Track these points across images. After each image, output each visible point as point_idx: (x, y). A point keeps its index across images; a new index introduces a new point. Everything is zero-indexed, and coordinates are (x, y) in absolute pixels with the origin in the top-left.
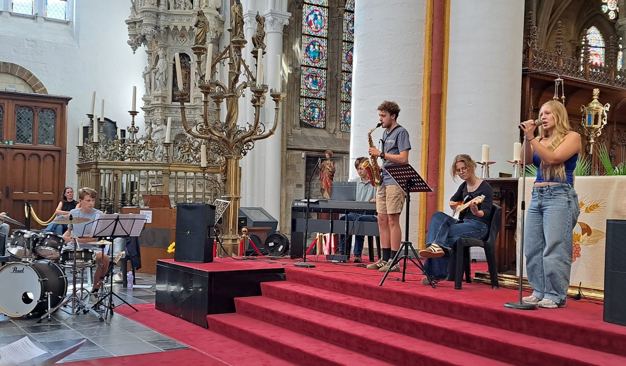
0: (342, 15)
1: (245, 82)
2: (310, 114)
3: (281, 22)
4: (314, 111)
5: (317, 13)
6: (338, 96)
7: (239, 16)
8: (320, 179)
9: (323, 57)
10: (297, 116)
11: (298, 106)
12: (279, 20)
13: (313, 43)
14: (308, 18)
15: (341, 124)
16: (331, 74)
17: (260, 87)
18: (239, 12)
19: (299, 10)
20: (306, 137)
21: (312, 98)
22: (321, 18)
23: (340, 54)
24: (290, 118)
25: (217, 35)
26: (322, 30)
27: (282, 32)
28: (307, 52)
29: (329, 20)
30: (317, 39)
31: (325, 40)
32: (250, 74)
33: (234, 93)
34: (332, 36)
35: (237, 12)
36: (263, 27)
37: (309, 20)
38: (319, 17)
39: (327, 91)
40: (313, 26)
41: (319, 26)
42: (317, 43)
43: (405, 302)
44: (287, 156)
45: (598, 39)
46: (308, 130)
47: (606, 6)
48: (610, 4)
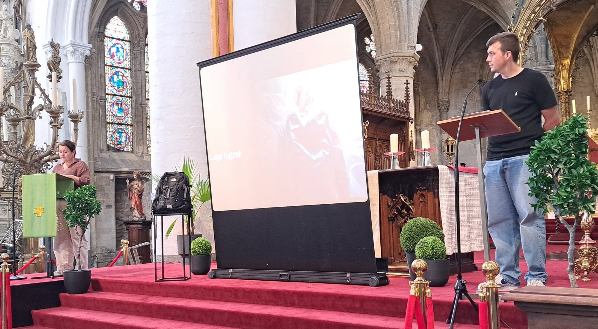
0: (143, 49)
1: (41, 105)
2: (117, 138)
3: (82, 53)
4: (120, 136)
5: (119, 46)
6: (144, 122)
7: (30, 41)
8: (129, 199)
9: (127, 87)
10: (104, 141)
11: (105, 131)
12: (80, 51)
13: (116, 73)
14: (110, 50)
15: (148, 148)
16: (136, 102)
17: (55, 108)
18: (30, 37)
19: (101, 43)
20: (114, 160)
21: (119, 124)
22: (123, 51)
23: (143, 84)
24: (96, 143)
25: (17, 65)
26: (125, 62)
27: (84, 62)
28: (111, 81)
29: (131, 52)
30: (120, 70)
31: (128, 70)
32: (46, 97)
33: (29, 115)
34: (134, 67)
35: (29, 37)
36: (59, 53)
37: (111, 52)
38: (121, 50)
39: (133, 118)
40: (116, 58)
41: (121, 58)
42: (120, 74)
43: (197, 294)
44: (95, 179)
45: (364, 74)
46: (115, 153)
47: (368, 47)
48: (372, 45)
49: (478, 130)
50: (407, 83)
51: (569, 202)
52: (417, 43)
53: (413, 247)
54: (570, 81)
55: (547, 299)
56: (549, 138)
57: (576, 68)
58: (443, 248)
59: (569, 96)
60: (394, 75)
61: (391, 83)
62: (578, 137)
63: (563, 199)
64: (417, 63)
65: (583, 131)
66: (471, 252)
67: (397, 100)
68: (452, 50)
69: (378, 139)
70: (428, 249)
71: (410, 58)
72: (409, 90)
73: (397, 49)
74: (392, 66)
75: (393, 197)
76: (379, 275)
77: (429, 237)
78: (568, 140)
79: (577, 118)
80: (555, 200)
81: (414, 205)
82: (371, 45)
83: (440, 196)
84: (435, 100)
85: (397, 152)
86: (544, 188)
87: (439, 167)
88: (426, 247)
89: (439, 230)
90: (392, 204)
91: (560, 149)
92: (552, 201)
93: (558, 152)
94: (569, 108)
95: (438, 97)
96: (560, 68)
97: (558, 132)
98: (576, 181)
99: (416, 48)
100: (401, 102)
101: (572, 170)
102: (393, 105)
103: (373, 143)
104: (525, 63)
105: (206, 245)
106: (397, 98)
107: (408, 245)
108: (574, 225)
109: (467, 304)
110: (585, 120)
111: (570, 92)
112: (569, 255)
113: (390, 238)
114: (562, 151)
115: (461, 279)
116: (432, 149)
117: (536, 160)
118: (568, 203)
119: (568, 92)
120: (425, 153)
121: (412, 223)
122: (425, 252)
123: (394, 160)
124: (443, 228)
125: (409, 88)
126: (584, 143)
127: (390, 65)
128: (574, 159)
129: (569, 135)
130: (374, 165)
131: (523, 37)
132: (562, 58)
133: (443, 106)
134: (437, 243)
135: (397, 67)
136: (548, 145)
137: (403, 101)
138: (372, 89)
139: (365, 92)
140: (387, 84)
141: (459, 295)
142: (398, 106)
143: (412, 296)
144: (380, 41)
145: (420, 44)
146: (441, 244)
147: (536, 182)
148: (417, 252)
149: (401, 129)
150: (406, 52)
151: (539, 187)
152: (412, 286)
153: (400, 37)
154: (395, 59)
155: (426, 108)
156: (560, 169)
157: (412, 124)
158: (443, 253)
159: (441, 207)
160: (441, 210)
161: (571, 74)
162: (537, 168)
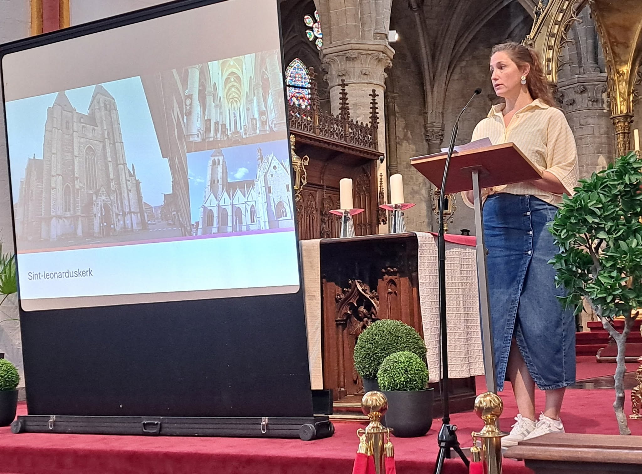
45: (304, 77)
47: (311, 32)
48: (317, 29)
49: (477, 174)
50: (374, 95)
51: (614, 293)
52: (390, 30)
53: (375, 370)
54: (631, 99)
55: (575, 455)
56: (585, 191)
57: (639, 78)
58: (422, 371)
59: (629, 123)
60: (353, 80)
61: (346, 94)
62: (628, 189)
63: (606, 289)
64: (389, 61)
65: (637, 180)
66: (471, 377)
67: (357, 122)
68: (449, 43)
69: (327, 187)
70: (399, 373)
71: (379, 53)
72: (376, 106)
73: (357, 37)
74: (350, 65)
75: (344, 285)
76: (317, 419)
77: (401, 352)
78: (614, 194)
79: (628, 158)
80: (594, 291)
81: (378, 299)
82: (314, 29)
83: (419, 284)
84: (420, 125)
85: (350, 210)
86: (577, 271)
87: (418, 236)
88: (396, 369)
89: (418, 340)
90: (343, 297)
91: (601, 208)
92: (589, 292)
93: (599, 213)
94: (629, 143)
95: (425, 121)
96: (616, 78)
97: (600, 180)
98: (625, 259)
99: (389, 37)
100: (365, 125)
101: (621, 242)
102: (350, 130)
103: (318, 194)
104: (560, 68)
105: (8, 372)
106: (358, 119)
107: (367, 366)
108: (624, 331)
109: (459, 465)
110: (640, 161)
111: (632, 117)
112: (616, 381)
113: (338, 355)
114: (604, 212)
115: (448, 424)
116: (407, 206)
117: (563, 225)
118: (614, 295)
119: (627, 117)
120: (395, 211)
121: (374, 329)
122: (394, 378)
123: (345, 222)
124: (425, 337)
125: (377, 103)
126: (638, 198)
127: (346, 63)
128: (624, 225)
129: (614, 186)
130: (319, 230)
131: (557, 26)
132: (618, 63)
133: (433, 134)
134: (414, 363)
135: (356, 67)
136: (583, 202)
137: (367, 125)
138: (315, 103)
139: (303, 107)
140: (341, 96)
141: (445, 450)
142: (360, 133)
143: (360, 455)
144: (329, 21)
145: (395, 31)
146: (420, 364)
147: (566, 262)
148: (381, 378)
149: (364, 172)
150: (372, 43)
151: (570, 270)
152: (361, 438)
153: (362, 18)
154: (354, 54)
155: (406, 138)
156: (602, 240)
157: (382, 163)
158: (422, 380)
159: (421, 301)
160: (422, 307)
161: (632, 88)
162: (567, 238)
